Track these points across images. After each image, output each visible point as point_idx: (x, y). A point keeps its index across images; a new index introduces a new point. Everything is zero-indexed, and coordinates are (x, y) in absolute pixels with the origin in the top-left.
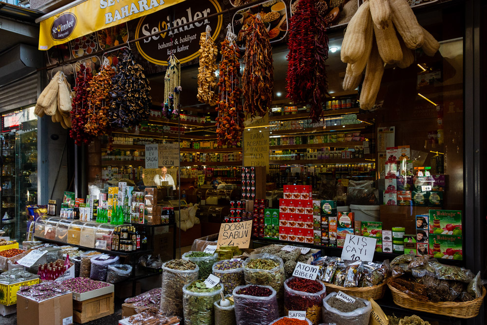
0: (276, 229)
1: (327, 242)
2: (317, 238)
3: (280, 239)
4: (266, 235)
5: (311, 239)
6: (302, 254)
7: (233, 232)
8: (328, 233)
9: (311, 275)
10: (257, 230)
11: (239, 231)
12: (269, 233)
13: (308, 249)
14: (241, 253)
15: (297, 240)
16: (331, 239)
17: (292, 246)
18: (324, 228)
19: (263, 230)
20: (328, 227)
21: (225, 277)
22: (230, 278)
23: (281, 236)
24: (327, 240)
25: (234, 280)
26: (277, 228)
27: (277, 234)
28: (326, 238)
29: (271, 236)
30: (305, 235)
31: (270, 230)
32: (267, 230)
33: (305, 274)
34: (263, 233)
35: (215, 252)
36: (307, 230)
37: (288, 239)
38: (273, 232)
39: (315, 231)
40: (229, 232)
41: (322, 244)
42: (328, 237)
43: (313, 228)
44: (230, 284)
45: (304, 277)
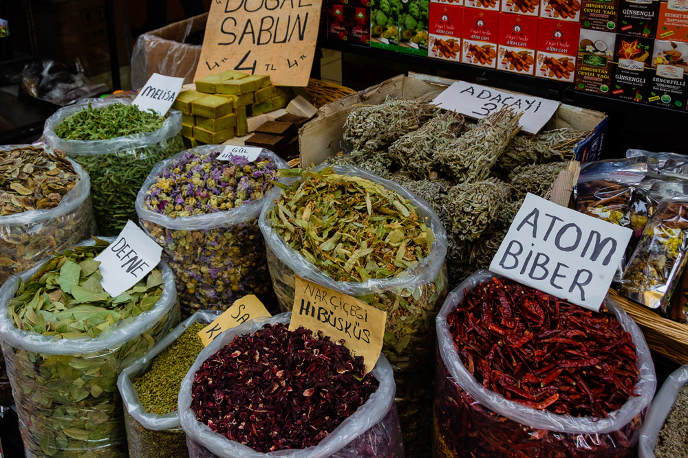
0: (416, 12)
1: (641, 81)
2: (595, 60)
3: (431, 54)
4: (376, 36)
5: (565, 63)
6: (521, 133)
7: (256, 18)
8: (651, 44)
9: (583, 278)
10: (344, 11)
11: (275, 14)
12: (390, 29)
13: (548, 107)
14: (281, 103)
15: (500, 63)
16: (662, 70)
17: (478, 88)
18: (631, 21)
19: (367, 14)
20: (655, 19)
21: (182, 243)
22: (204, 247)
23: (437, 43)
24: (640, 74)
25: (225, 255)
26: (421, 9)
27: (420, 34)
28: (639, 65)
29: (396, 40)
30: (538, 45)
31: (393, 16)
32: (380, 16)
33: (551, 267)
34: (367, 27)
35: (174, 107)
36: (550, 24)
37: (466, 58)
38: (405, 26)
39: (585, 34)
40: (242, 16)
41: (612, 88)
42: (648, 61)
43: (577, 19)
44: (204, 269)
45: (544, 286)
